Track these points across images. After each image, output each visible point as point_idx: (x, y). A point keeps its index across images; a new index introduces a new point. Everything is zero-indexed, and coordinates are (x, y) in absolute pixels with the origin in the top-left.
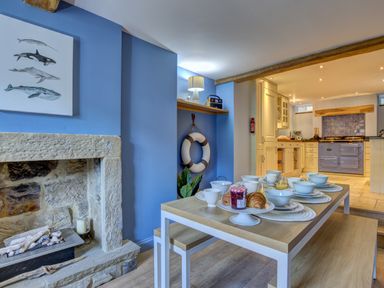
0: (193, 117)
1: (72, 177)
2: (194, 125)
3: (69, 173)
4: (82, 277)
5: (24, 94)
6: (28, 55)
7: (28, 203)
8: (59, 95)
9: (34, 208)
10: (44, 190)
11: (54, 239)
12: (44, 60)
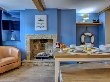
0: (87, 28)
1: (51, 44)
2: (87, 30)
3: (50, 43)
4: (47, 63)
5: (39, 28)
6: (39, 21)
7: (43, 48)
8: (44, 27)
9: (44, 49)
10: (46, 46)
11: (45, 55)
12: (42, 21)
